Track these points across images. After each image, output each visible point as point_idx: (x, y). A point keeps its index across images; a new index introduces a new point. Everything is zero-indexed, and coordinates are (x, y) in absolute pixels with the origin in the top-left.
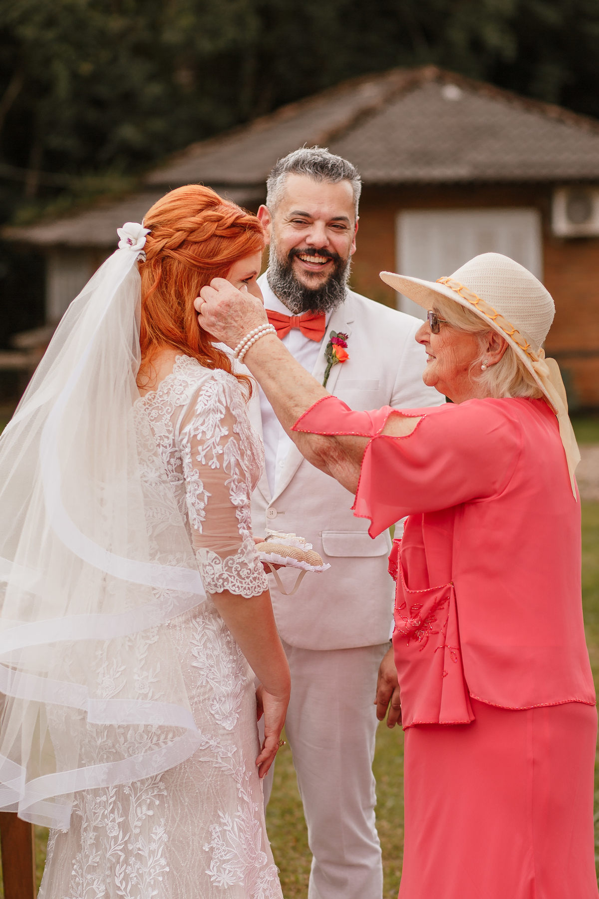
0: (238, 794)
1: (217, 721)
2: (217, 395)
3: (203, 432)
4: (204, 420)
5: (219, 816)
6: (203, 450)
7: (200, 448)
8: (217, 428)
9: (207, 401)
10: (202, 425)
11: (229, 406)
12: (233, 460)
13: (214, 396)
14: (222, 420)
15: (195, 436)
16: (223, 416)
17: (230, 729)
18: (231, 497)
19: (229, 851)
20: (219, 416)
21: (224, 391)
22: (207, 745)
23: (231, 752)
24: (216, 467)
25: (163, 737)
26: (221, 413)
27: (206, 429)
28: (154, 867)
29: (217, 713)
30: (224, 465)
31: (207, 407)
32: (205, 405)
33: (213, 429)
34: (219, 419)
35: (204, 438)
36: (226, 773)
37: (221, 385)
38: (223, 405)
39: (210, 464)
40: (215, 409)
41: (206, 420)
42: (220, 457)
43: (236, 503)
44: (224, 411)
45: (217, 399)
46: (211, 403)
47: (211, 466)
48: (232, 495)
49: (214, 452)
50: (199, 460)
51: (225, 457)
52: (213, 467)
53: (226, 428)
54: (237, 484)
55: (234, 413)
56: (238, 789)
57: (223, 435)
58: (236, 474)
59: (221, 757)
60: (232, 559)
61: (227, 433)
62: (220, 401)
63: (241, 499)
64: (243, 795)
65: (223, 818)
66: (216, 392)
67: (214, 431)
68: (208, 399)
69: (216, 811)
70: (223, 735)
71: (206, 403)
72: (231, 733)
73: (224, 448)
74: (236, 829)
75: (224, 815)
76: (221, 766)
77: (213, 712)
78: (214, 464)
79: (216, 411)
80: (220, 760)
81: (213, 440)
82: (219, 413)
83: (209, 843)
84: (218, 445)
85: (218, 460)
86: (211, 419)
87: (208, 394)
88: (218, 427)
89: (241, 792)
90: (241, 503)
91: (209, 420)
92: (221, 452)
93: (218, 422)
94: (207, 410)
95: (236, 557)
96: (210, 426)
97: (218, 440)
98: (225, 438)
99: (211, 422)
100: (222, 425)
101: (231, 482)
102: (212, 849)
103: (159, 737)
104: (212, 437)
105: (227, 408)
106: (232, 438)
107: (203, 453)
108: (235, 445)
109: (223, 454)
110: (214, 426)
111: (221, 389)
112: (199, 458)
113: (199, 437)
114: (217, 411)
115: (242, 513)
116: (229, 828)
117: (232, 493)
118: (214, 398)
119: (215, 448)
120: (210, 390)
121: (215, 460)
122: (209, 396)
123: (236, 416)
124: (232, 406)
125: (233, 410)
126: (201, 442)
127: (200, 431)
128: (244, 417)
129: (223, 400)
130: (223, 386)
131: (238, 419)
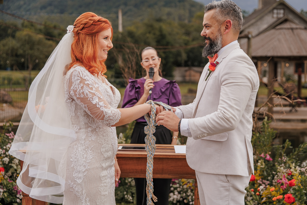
1: (75, 179)
7: (76, 93)
10: (75, 85)
11: (81, 77)
12: (87, 92)
14: (80, 82)
16: (80, 81)
17: (79, 182)
18: (92, 103)
20: (79, 81)
22: (72, 186)
23: (80, 190)
26: (79, 80)
29: (75, 176)
32: (74, 79)
36: (78, 196)
43: (94, 103)
44: (80, 79)
46: (76, 78)
52: (82, 97)
55: (84, 78)
57: (81, 86)
63: (96, 101)
66: (76, 74)
67: (79, 86)
70: (77, 184)
72: (80, 184)
73: (83, 90)
76: (76, 194)
79: (78, 80)
80: (76, 192)
81: (79, 89)
87: (75, 75)
88: (80, 84)
92: (82, 92)
96: (77, 85)
101: (90, 99)
104: (78, 88)
106: (85, 86)
107: (78, 94)
108: (87, 88)
111: (78, 73)
117: (92, 101)
119: (80, 91)
122: (75, 76)
123: (86, 79)
124: (83, 76)
125: (84, 77)
126: (76, 91)
127: (75, 87)
128: (91, 78)
129: (79, 76)
130: (79, 71)
131: (87, 79)
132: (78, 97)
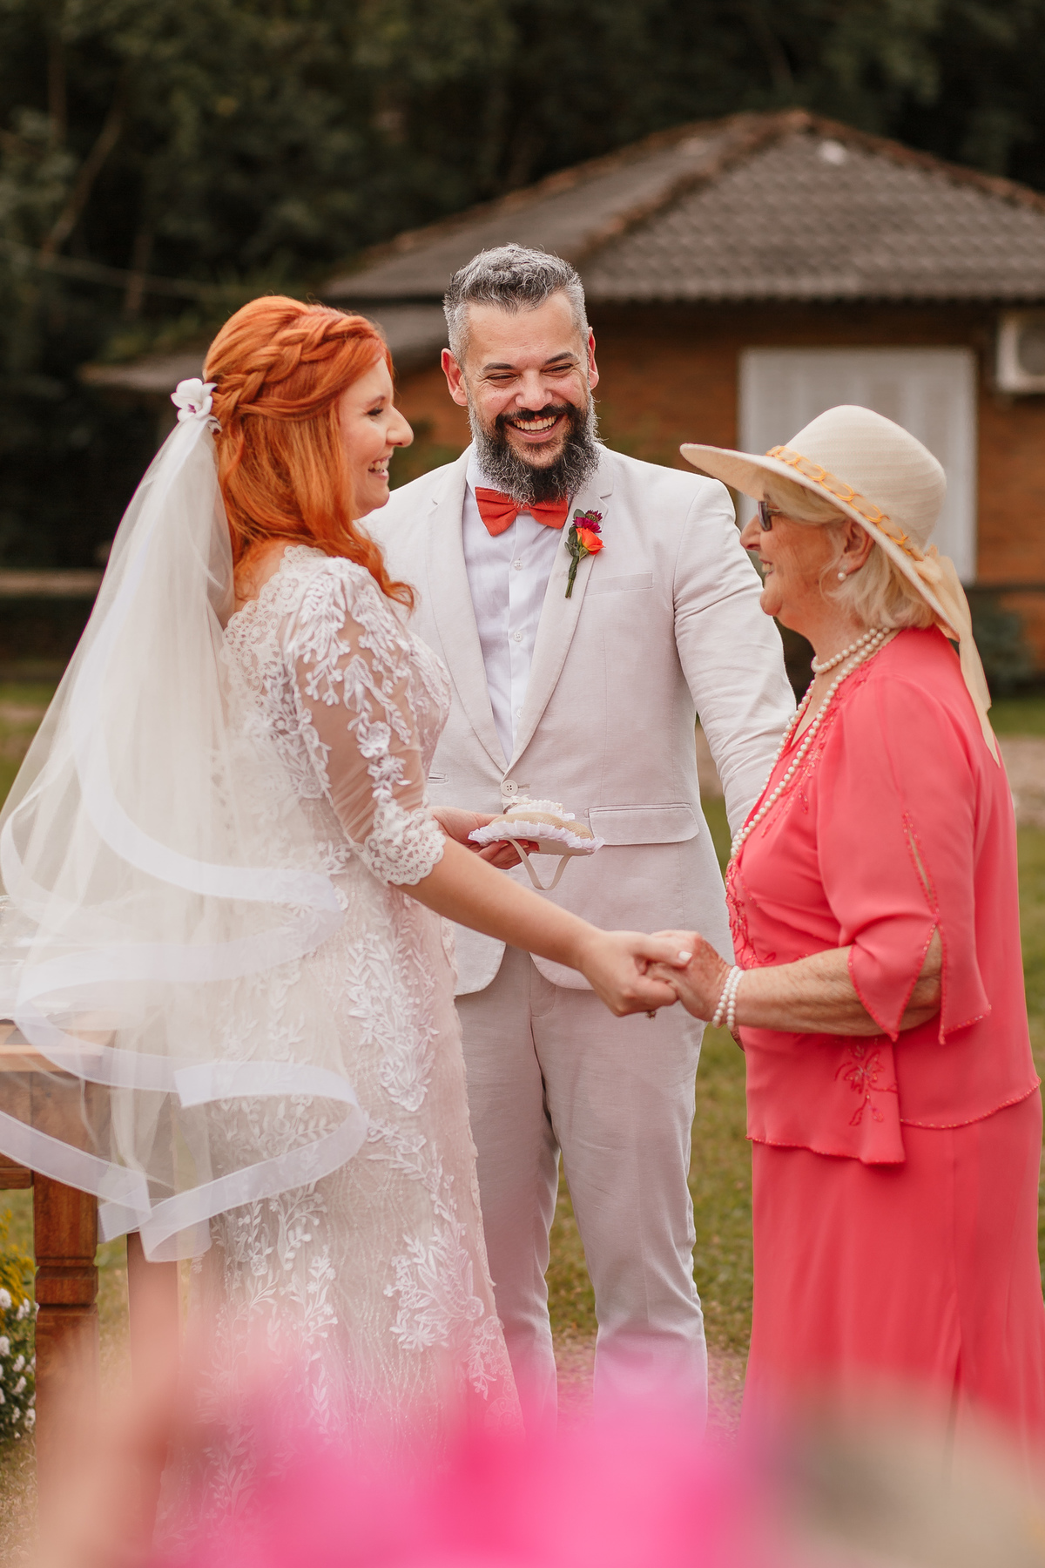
0: (433, 1209)
1: (393, 1099)
2: (333, 594)
3: (313, 651)
4: (314, 633)
5: (406, 1244)
6: (314, 678)
7: (309, 676)
8: (333, 645)
9: (317, 604)
10: (310, 639)
11: (350, 610)
12: (359, 689)
13: (328, 597)
14: (340, 632)
15: (301, 657)
16: (341, 626)
17: (414, 1109)
18: (360, 746)
19: (423, 1296)
20: (336, 626)
21: (343, 589)
22: (380, 1136)
23: (417, 1146)
24: (334, 703)
25: (312, 1124)
26: (339, 621)
27: (317, 645)
28: (314, 1319)
29: (392, 1085)
30: (347, 696)
31: (316, 612)
32: (314, 610)
33: (327, 645)
34: (336, 630)
35: (313, 661)
36: (411, 1177)
37: (338, 581)
38: (340, 609)
39: (324, 698)
40: (328, 614)
41: (317, 633)
42: (339, 686)
43: (367, 754)
44: (342, 618)
45: (331, 601)
46: (323, 608)
47: (325, 702)
48: (360, 743)
49: (330, 679)
50: (309, 693)
51: (347, 686)
52: (329, 703)
53: (346, 642)
54: (367, 724)
55: (359, 620)
56: (433, 1203)
57: (341, 653)
58: (366, 710)
59: (403, 1155)
60: (373, 840)
61: (347, 650)
62: (336, 604)
63: (377, 746)
64: (442, 1212)
65: (410, 1246)
66: (329, 590)
67: (329, 648)
68: (318, 600)
69: (400, 1236)
70: (403, 1120)
71: (315, 606)
72: (414, 1117)
73: (345, 674)
74: (432, 1262)
75: (413, 1241)
76: (403, 1167)
77: (385, 1085)
78: (331, 698)
79: (330, 618)
80: (400, 1159)
81: (327, 662)
82: (336, 622)
83: (393, 1285)
84: (335, 669)
85: (336, 692)
86: (324, 630)
87: (319, 594)
88: (335, 641)
89: (439, 1206)
90: (376, 753)
91: (321, 631)
92: (339, 679)
93: (334, 635)
94: (316, 618)
95: (375, 835)
96: (322, 641)
97: (334, 661)
98: (344, 658)
99: (323, 635)
100: (339, 637)
101: (357, 725)
102: (398, 1293)
103: (306, 1124)
104: (325, 658)
105: (347, 613)
106: (356, 657)
107: (314, 683)
108: (362, 667)
109: (342, 682)
110: (328, 640)
111: (338, 589)
112: (310, 691)
113: (306, 659)
114: (333, 618)
115: (380, 767)
116: (422, 1261)
117: (361, 740)
118: (328, 600)
119: (330, 673)
120: (321, 588)
121: (331, 691)
122: (320, 598)
123: (364, 623)
124: (356, 609)
125: (358, 615)
126: (311, 666)
127: (308, 649)
128: (383, 626)
129: (341, 602)
130: (342, 582)
131: (367, 628)
132: (312, 696)
